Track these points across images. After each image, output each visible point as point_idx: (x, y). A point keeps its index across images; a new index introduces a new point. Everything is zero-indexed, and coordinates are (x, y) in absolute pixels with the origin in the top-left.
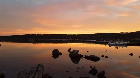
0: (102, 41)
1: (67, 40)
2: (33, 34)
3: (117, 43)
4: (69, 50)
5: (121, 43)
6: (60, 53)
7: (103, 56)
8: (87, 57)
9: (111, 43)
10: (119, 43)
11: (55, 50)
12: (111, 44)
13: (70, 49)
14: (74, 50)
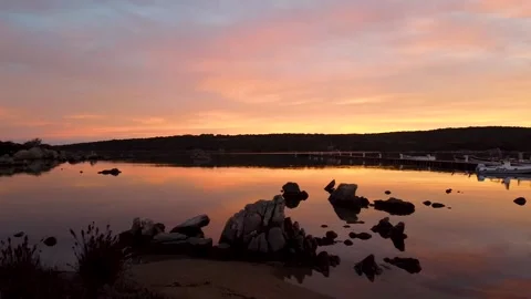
0: (457, 161)
1: (324, 156)
2: (202, 135)
3: (507, 166)
4: (329, 188)
5: (519, 168)
6: (304, 192)
7: (427, 203)
8: (379, 205)
9: (487, 166)
10: (513, 168)
11: (289, 184)
12: (482, 169)
13: (333, 183)
14: (342, 185)
